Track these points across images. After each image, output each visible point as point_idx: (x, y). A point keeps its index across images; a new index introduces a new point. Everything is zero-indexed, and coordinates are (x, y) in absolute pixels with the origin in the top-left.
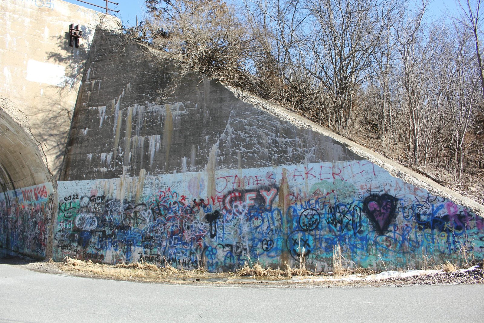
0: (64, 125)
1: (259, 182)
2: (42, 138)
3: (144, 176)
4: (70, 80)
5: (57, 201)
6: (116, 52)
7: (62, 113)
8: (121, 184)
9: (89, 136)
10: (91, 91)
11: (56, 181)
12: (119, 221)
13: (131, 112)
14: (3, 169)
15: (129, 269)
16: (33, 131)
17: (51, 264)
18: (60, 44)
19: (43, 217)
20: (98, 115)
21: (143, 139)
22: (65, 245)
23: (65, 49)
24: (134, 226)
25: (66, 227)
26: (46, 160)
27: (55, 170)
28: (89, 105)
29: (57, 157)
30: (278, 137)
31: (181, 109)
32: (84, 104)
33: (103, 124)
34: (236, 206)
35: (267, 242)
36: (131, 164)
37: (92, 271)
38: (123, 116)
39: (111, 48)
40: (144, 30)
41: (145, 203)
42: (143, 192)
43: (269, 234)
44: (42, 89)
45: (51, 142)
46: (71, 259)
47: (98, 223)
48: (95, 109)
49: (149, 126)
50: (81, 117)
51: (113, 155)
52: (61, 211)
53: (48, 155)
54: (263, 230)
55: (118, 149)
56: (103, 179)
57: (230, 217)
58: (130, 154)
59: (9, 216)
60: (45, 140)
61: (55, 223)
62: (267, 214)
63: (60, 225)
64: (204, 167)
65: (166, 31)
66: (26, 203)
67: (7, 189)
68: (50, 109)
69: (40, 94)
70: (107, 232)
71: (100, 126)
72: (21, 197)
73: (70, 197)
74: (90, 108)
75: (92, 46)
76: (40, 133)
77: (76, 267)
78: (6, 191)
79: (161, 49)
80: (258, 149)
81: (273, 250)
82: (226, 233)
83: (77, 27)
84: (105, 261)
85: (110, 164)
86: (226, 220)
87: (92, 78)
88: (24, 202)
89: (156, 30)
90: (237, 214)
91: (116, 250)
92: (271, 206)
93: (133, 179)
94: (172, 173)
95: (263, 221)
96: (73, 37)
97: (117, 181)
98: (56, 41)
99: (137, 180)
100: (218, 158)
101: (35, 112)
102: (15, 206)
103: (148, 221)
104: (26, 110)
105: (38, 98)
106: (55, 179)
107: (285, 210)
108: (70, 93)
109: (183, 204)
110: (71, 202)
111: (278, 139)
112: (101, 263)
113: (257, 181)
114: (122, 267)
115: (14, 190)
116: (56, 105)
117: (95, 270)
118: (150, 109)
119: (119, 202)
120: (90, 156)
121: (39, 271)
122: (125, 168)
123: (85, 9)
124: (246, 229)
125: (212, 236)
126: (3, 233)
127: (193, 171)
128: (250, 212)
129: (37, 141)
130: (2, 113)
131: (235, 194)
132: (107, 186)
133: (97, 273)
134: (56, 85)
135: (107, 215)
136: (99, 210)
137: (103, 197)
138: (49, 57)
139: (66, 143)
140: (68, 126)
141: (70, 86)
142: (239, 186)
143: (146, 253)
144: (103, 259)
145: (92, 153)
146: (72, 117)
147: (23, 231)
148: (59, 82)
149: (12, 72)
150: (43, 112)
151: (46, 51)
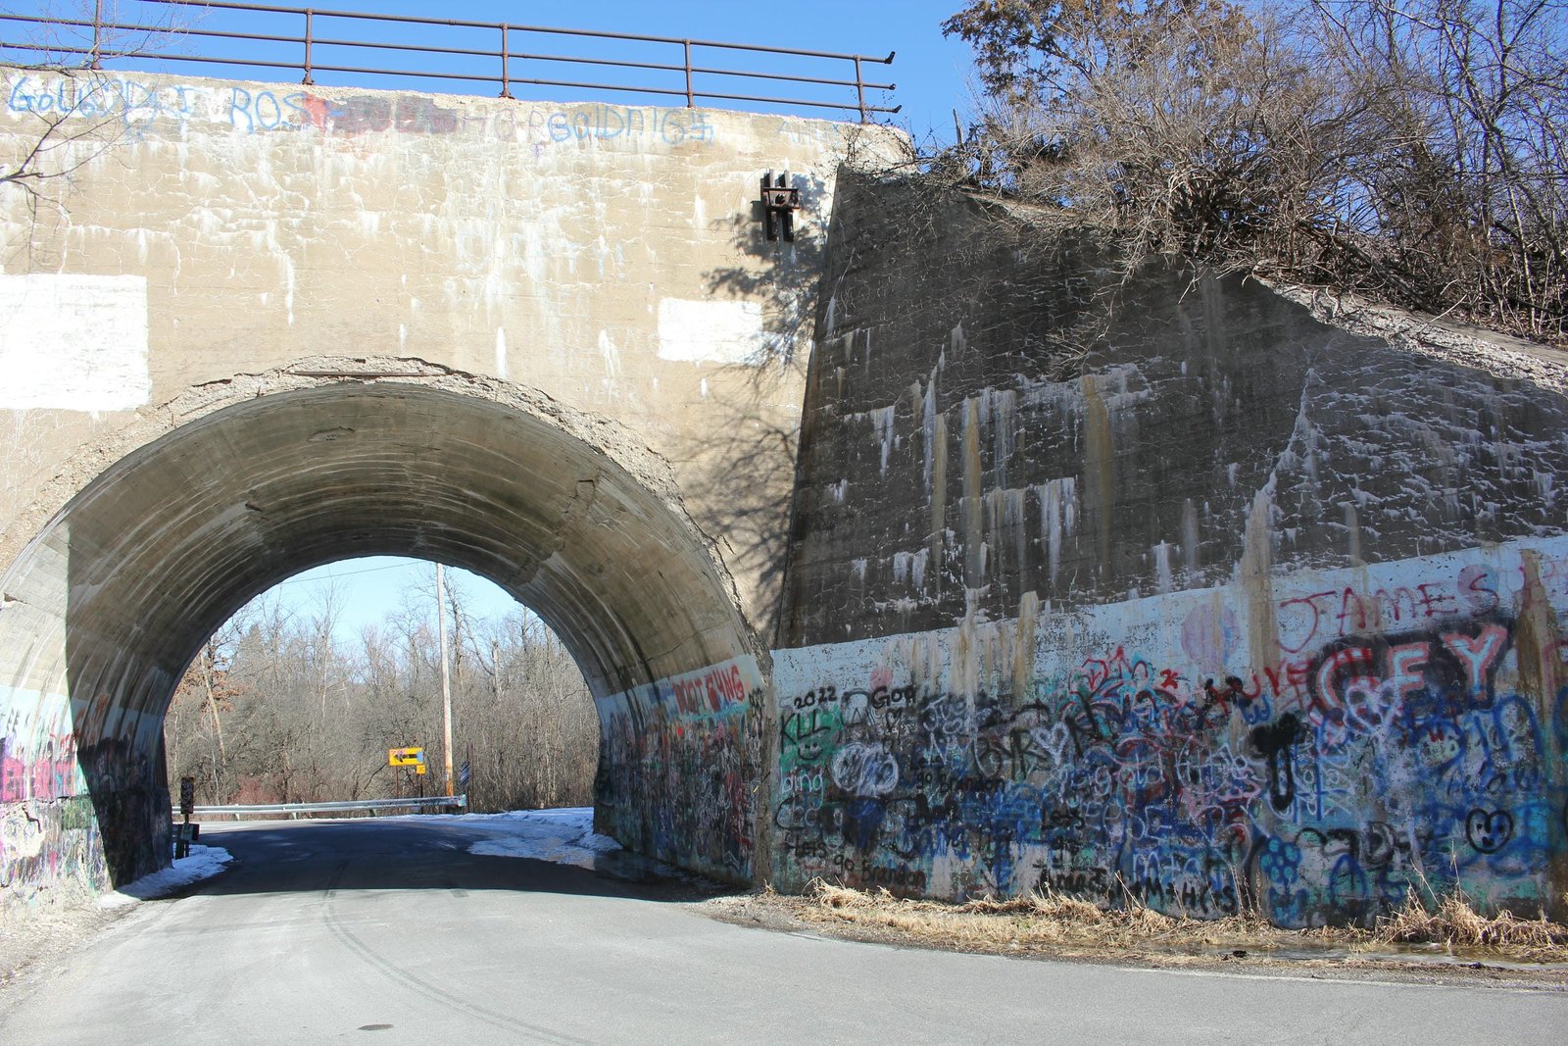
0: (776, 480)
1: (1435, 605)
2: (718, 524)
3: (1035, 616)
4: (779, 340)
5: (774, 710)
6: (906, 236)
7: (765, 443)
8: (964, 647)
9: (853, 505)
10: (843, 365)
11: (766, 650)
12: (965, 764)
13: (974, 414)
14: (619, 627)
15: (1009, 918)
16: (689, 505)
17: (770, 900)
18: (740, 240)
19: (738, 761)
20: (872, 436)
21: (1019, 495)
22: (805, 843)
23: (756, 251)
24: (1013, 778)
25: (806, 789)
26: (735, 589)
27: (760, 616)
28: (844, 410)
29: (765, 577)
30: (1489, 438)
31: (1134, 385)
32: (827, 407)
33: (889, 461)
34: (1358, 697)
35: (1488, 818)
36: (987, 579)
37: (891, 924)
38: (950, 431)
39: (890, 223)
40: (985, 150)
41: (1044, 701)
42: (1036, 667)
43: (1493, 788)
44: (704, 380)
45: (742, 532)
46: (828, 887)
47: (900, 773)
48: (863, 418)
49: (1034, 453)
50: (823, 448)
51: (931, 555)
52: (786, 741)
53: (737, 573)
54: (1468, 778)
55: (944, 537)
56: (906, 635)
57: (1339, 734)
58: (984, 547)
59: (643, 761)
60: (727, 529)
61: (773, 778)
62: (1477, 719)
63: (789, 782)
64: (1231, 570)
65: (1056, 141)
66: (688, 719)
67: (634, 680)
68: (732, 434)
69: (700, 394)
70: (930, 799)
71: (882, 471)
72: (671, 702)
73: (811, 694)
74: (848, 417)
75: (834, 229)
76: (710, 510)
77: (844, 911)
78: (632, 686)
79: (1046, 202)
80: (1420, 489)
81: (1511, 849)
82: (1328, 789)
83: (782, 180)
84: (930, 891)
85: (924, 584)
86: (1325, 746)
87: (842, 327)
88: (681, 717)
89: (1023, 144)
90: (1364, 723)
91: (962, 855)
92: (1491, 691)
93: (999, 628)
94: (1125, 598)
95: (1463, 742)
96: (774, 213)
97: (950, 636)
98: (728, 234)
99: (1013, 630)
100: (1279, 535)
101: (691, 449)
102: (657, 729)
103: (1058, 761)
104: (664, 446)
105: (696, 406)
106: (764, 644)
107: (1547, 701)
108: (783, 380)
109: (1172, 699)
110: (815, 712)
111: (1492, 448)
112: (918, 899)
113: (1427, 601)
114: (985, 910)
115: (650, 685)
116: (749, 422)
117: (902, 920)
118: (1034, 398)
119: (961, 705)
120: (861, 566)
121: (739, 923)
122: (971, 594)
123: (801, 121)
124: (1399, 775)
125: (1281, 803)
126: (630, 809)
127: (1196, 585)
128: (1409, 713)
129: (704, 535)
130: (605, 465)
131: (1348, 654)
132: (921, 655)
133: (907, 929)
134: (740, 362)
135: (927, 745)
136: (902, 731)
137: (910, 691)
138: (714, 287)
139: (786, 533)
140: (787, 480)
141: (783, 359)
142: (1362, 625)
143: (1057, 863)
144: (924, 887)
145: (864, 555)
146: (795, 451)
147: (685, 804)
148: (749, 353)
149: (619, 342)
150: (713, 446)
151: (703, 268)
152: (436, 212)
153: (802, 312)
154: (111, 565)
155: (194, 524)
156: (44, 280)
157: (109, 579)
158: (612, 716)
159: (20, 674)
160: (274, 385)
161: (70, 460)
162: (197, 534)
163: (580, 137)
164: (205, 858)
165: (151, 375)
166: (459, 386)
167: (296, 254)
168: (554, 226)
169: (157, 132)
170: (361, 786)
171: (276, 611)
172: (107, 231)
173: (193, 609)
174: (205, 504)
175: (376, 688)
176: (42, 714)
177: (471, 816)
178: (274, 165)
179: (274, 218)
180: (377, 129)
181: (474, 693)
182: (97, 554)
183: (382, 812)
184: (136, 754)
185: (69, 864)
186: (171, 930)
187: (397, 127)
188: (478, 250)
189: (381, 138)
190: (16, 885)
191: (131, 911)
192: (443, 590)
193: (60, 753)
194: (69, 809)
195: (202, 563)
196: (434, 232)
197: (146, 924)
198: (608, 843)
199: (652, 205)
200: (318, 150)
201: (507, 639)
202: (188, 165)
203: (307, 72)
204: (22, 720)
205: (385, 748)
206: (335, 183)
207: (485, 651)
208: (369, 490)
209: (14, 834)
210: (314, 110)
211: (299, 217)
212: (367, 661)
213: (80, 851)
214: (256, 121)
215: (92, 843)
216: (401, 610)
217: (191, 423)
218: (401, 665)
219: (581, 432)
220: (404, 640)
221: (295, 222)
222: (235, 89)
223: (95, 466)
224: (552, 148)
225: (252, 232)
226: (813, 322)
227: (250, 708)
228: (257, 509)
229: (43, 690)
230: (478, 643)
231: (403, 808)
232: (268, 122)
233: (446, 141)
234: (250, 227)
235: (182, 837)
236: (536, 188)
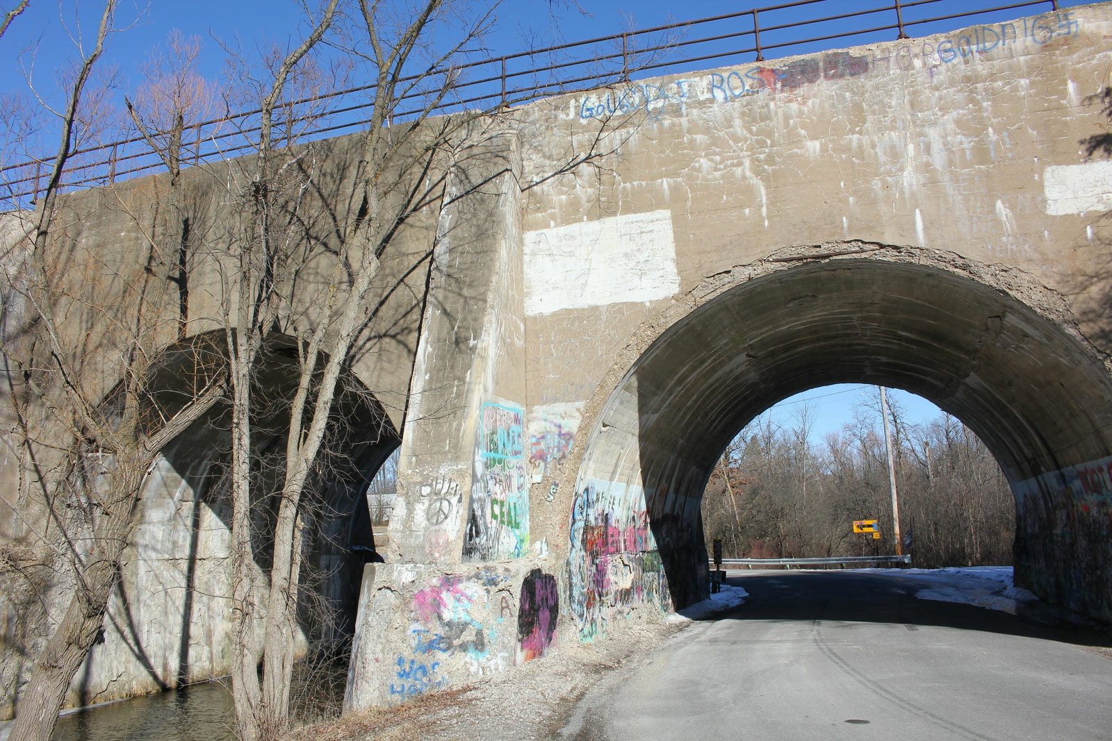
14: (1027, 426)
16: (1084, 328)
18: (1111, 109)
44: (1088, 227)
59: (1054, 531)
66: (1092, 499)
67: (1043, 468)
69: (1086, 238)
72: (1077, 485)
76: (1103, 331)
78: (1041, 473)
88: (1086, 497)
98: (1101, 105)
101: (1082, 283)
102: (1065, 506)
104: (1058, 283)
105: (1084, 249)
115: (1057, 472)
126: (1044, 569)
129: (1099, 351)
130: (1009, 303)
138: (1090, 152)
147: (1094, 567)
149: (1012, 207)
150: (1100, 280)
151: (1081, 136)
152: (860, 133)
154: (663, 401)
155: (713, 370)
156: (609, 222)
157: (663, 410)
158: (1025, 496)
159: (614, 473)
160: (759, 271)
161: (635, 334)
162: (715, 376)
163: (964, 55)
164: (731, 594)
165: (679, 273)
166: (890, 257)
167: (766, 179)
168: (951, 126)
169: (667, 114)
170: (833, 546)
171: (768, 426)
172: (644, 183)
173: (716, 427)
174: (720, 356)
175: (841, 478)
176: (628, 498)
177: (915, 570)
178: (744, 121)
179: (748, 156)
180: (811, 81)
181: (914, 479)
182: (655, 394)
183: (849, 566)
184: (685, 524)
185: (648, 594)
186: (713, 641)
187: (826, 77)
188: (895, 154)
189: (815, 87)
190: (619, 605)
191: (687, 627)
192: (886, 406)
193: (640, 523)
194: (647, 559)
195: (719, 396)
196: (860, 147)
197: (697, 636)
198: (1026, 595)
199: (1030, 96)
200: (772, 105)
201: (935, 439)
202: (689, 131)
203: (758, 53)
204: (616, 502)
205: (850, 520)
206: (787, 125)
207: (918, 449)
208: (827, 338)
209: (616, 574)
210: (765, 78)
211: (764, 153)
212: (833, 459)
213: (654, 586)
214: (728, 94)
215: (661, 581)
216: (854, 421)
217: (707, 302)
218: (857, 461)
219: (988, 280)
220: (858, 443)
221: (762, 156)
222: (713, 75)
223: (649, 336)
224: (943, 68)
225: (734, 169)
227: (754, 492)
228: (753, 357)
229: (628, 483)
230: (913, 444)
231: (864, 563)
232: (737, 92)
233: (862, 79)
234: (733, 165)
235: (715, 579)
236: (934, 100)
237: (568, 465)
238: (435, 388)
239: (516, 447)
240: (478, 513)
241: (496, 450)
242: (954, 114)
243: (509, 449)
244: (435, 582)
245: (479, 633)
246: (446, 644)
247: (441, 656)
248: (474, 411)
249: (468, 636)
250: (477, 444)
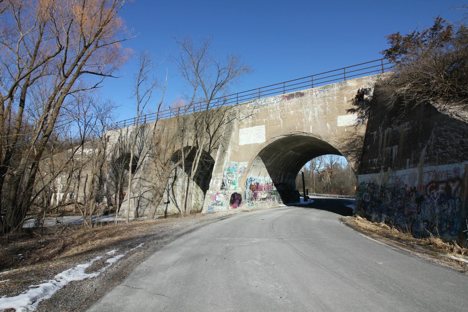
1: (449, 175)
2: (348, 153)
3: (390, 172)
9: (370, 149)
11: (357, 175)
12: (378, 198)
13: (386, 133)
16: (342, 150)
17: (352, 217)
20: (373, 137)
21: (390, 148)
24: (384, 202)
26: (351, 164)
27: (356, 169)
29: (357, 162)
30: (464, 138)
31: (408, 127)
32: (369, 131)
33: (375, 141)
34: (433, 193)
35: (450, 223)
36: (384, 164)
37: (357, 223)
42: (389, 181)
43: (452, 216)
44: (346, 129)
45: (351, 155)
47: (371, 198)
48: (373, 133)
49: (393, 140)
50: (368, 139)
51: (378, 159)
52: (358, 191)
53: (351, 162)
54: (448, 213)
55: (380, 156)
56: (374, 174)
57: (429, 201)
58: (385, 158)
62: (452, 201)
63: (358, 198)
64: (417, 165)
68: (351, 138)
69: (345, 131)
71: (374, 143)
73: (362, 183)
74: (371, 133)
76: (346, 151)
80: (450, 149)
81: (453, 230)
82: (426, 212)
83: (362, 90)
85: (376, 165)
86: (427, 203)
87: (372, 116)
90: (433, 199)
91: (376, 214)
92: (455, 196)
94: (402, 170)
95: (449, 206)
96: (360, 97)
97: (379, 174)
98: (350, 103)
99: (387, 174)
100: (425, 158)
101: (343, 141)
103: (389, 199)
104: (338, 141)
105: (344, 133)
107: (464, 199)
109: (406, 190)
110: (362, 186)
111: (464, 140)
113: (447, 174)
114: (375, 224)
116: (354, 135)
117: (360, 223)
119: (379, 187)
120: (370, 160)
122: (382, 167)
124: (437, 211)
125: (419, 213)
127: (412, 168)
128: (441, 198)
129: (345, 155)
131: (433, 185)
132: (375, 178)
134: (353, 125)
135: (374, 194)
136: (371, 191)
137: (373, 184)
139: (361, 154)
141: (362, 123)
142: (436, 178)
143: (387, 218)
146: (364, 140)
148: (354, 123)
149: (330, 125)
150: (347, 140)
151: (346, 109)
152: (301, 109)
153: (366, 114)
156: (254, 127)
159: (259, 175)
160: (280, 137)
163: (324, 92)
165: (266, 138)
166: (305, 135)
167: (283, 119)
168: (319, 107)
169: (265, 106)
172: (260, 120)
176: (265, 180)
178: (279, 107)
179: (280, 114)
180: (293, 98)
185: (273, 199)
187: (296, 97)
188: (308, 113)
189: (293, 100)
190: (262, 201)
193: (270, 185)
194: (273, 192)
196: (301, 112)
199: (336, 100)
200: (285, 103)
202: (269, 109)
203: (284, 92)
204: (261, 180)
206: (287, 108)
209: (261, 195)
210: (284, 98)
213: (275, 198)
215: (278, 197)
217: (271, 143)
219: (324, 140)
221: (282, 114)
222: (274, 97)
223: (260, 150)
224: (319, 95)
225: (277, 117)
226: (368, 115)
229: (265, 177)
232: (278, 101)
233: (303, 97)
236: (316, 102)
237: (245, 174)
238: (220, 160)
239: (235, 170)
240: (225, 182)
241: (230, 171)
242: (320, 105)
243: (233, 170)
244: (216, 194)
245: (222, 203)
246: (216, 204)
247: (215, 206)
248: (225, 164)
249: (220, 203)
250: (225, 170)
